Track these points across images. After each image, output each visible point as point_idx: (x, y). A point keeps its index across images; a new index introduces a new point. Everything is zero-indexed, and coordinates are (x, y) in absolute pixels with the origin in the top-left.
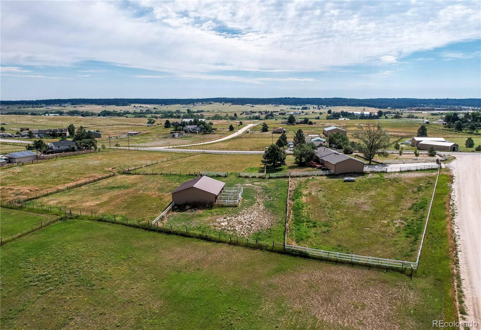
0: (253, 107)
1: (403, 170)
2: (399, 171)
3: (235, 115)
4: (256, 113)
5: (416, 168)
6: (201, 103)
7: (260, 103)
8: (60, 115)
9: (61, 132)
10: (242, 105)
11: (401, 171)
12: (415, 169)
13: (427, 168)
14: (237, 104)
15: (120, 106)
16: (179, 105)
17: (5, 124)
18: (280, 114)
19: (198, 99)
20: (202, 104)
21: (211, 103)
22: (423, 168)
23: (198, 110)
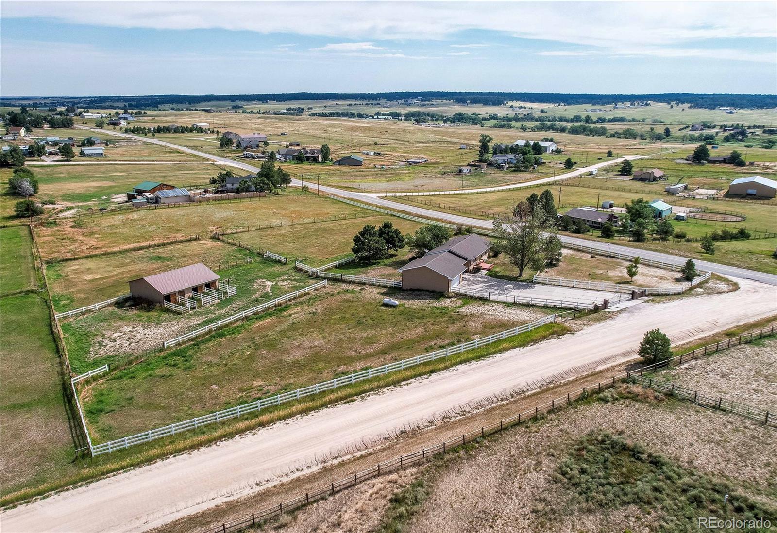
0: (731, 113)
1: (519, 301)
2: (513, 302)
3: (667, 131)
4: (713, 128)
5: (544, 303)
6: (630, 103)
7: (752, 106)
8: (393, 118)
9: (312, 154)
10: (709, 109)
11: (516, 304)
12: (542, 303)
13: (568, 305)
14: (701, 107)
15: (490, 105)
16: (589, 107)
17: (284, 135)
18: (764, 132)
19: (632, 95)
20: (632, 104)
21: (647, 105)
22: (558, 305)
23: (615, 118)
